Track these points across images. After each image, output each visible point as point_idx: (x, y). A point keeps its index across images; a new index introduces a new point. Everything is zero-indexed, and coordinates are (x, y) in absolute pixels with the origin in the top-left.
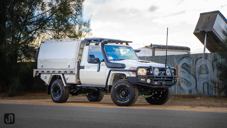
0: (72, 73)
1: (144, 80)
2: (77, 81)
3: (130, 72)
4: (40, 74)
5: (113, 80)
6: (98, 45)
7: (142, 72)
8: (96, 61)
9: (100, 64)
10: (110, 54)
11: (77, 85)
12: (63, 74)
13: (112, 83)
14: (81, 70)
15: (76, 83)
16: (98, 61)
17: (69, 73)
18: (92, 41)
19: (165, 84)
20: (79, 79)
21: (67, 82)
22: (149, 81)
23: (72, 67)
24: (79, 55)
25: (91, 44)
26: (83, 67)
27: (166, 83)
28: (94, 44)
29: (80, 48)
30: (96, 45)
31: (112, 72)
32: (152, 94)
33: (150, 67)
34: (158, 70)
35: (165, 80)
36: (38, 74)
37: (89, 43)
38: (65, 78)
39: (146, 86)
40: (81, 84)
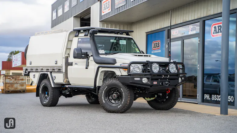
0: (59, 71)
1: (139, 79)
2: (65, 81)
3: (121, 70)
4: (29, 72)
5: (102, 80)
6: (87, 35)
7: (137, 69)
8: (84, 56)
9: (88, 59)
10: (102, 47)
11: (65, 86)
12: (51, 72)
13: (102, 83)
14: (69, 67)
15: (64, 83)
16: (86, 56)
17: (57, 71)
18: (82, 31)
19: (167, 84)
20: (67, 78)
21: (55, 81)
22: (145, 80)
23: (59, 64)
24: (67, 48)
25: (80, 35)
26: (71, 64)
27: (169, 82)
28: (83, 34)
29: (68, 40)
30: (85, 35)
31: (101, 70)
32: (155, 97)
33: (147, 62)
34: (158, 66)
35: (168, 79)
36: (27, 73)
37: (79, 34)
38: (53, 76)
39: (143, 87)
40: (70, 84)
